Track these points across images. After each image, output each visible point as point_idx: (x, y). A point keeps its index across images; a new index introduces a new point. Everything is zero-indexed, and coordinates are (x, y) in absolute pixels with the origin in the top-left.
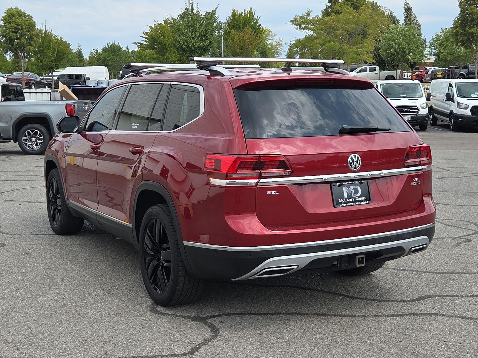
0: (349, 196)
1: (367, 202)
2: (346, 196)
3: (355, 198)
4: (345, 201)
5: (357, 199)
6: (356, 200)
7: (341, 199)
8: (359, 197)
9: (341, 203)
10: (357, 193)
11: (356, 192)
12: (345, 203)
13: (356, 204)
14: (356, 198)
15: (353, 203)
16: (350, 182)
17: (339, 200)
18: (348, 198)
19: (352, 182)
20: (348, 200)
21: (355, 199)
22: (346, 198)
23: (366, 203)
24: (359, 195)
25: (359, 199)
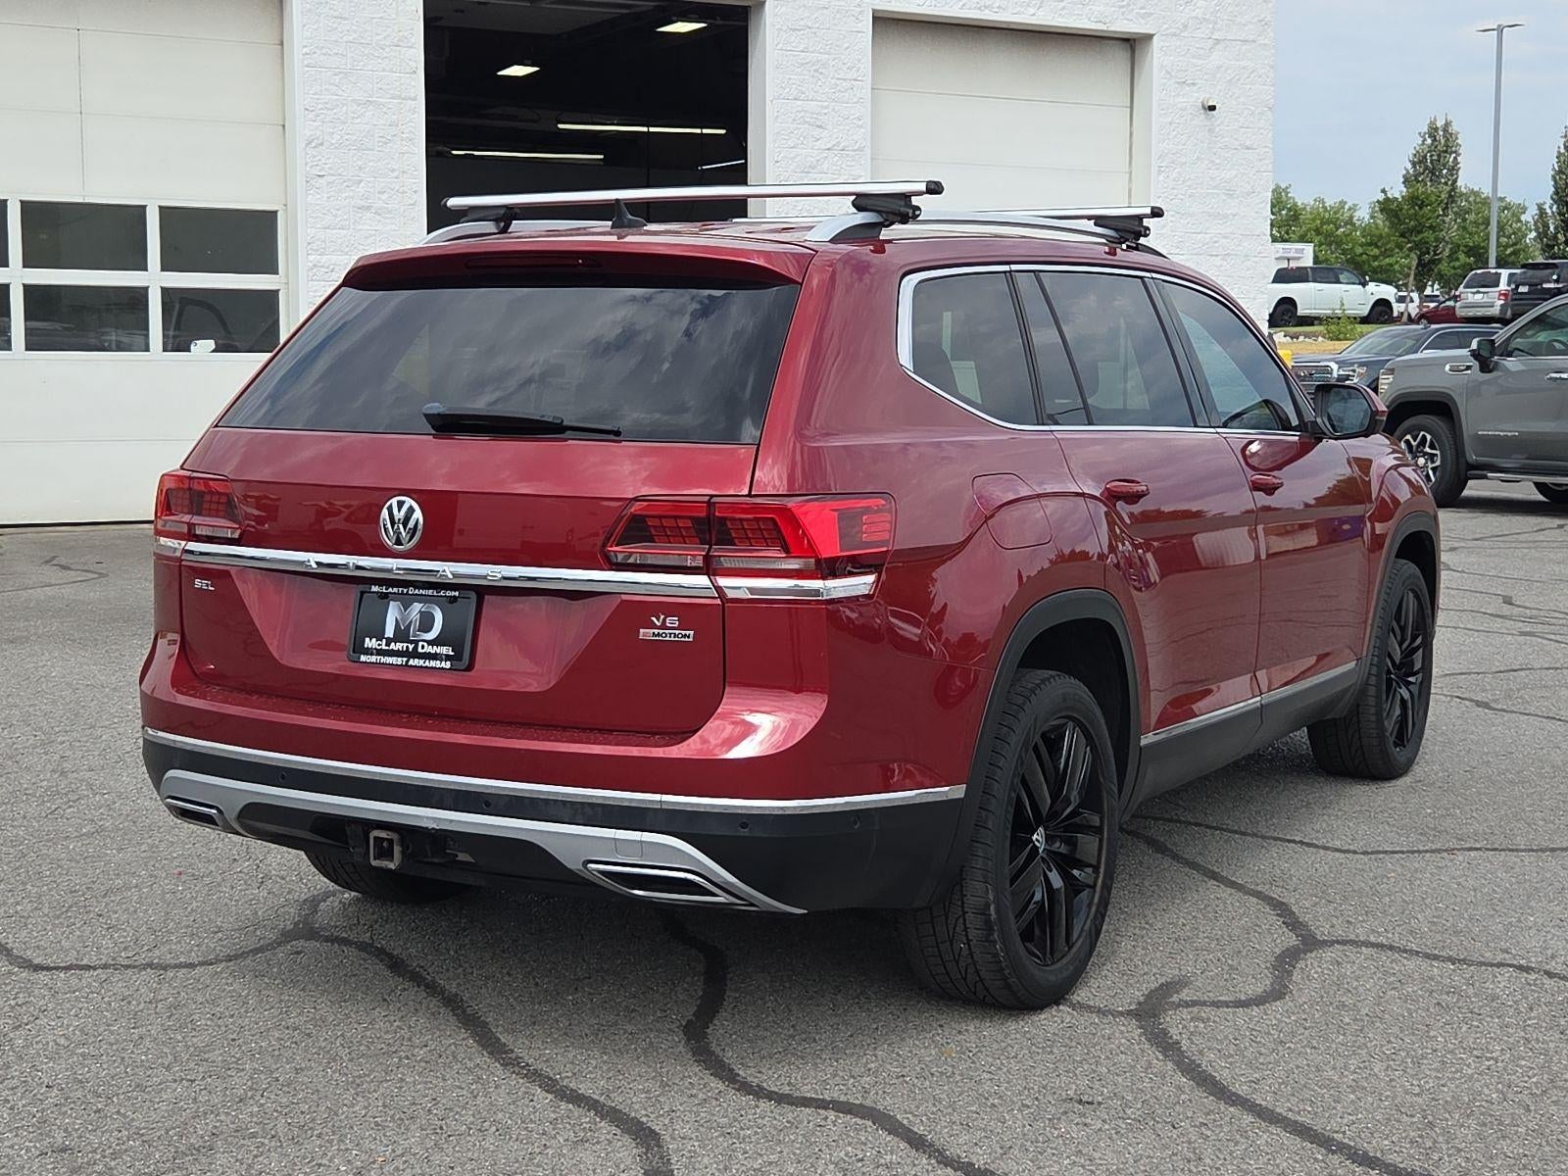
0: (401, 635)
1: (448, 665)
2: (389, 632)
3: (416, 643)
4: (384, 647)
5: (423, 647)
6: (420, 650)
7: (374, 640)
8: (430, 643)
9: (369, 652)
10: (428, 630)
11: (426, 623)
12: (380, 652)
13: (411, 662)
14: (421, 644)
15: (400, 659)
16: (411, 591)
17: (367, 640)
18: (396, 639)
19: (417, 591)
20: (393, 646)
21: (416, 648)
22: (388, 639)
23: (443, 665)
24: (432, 635)
25: (429, 649)
